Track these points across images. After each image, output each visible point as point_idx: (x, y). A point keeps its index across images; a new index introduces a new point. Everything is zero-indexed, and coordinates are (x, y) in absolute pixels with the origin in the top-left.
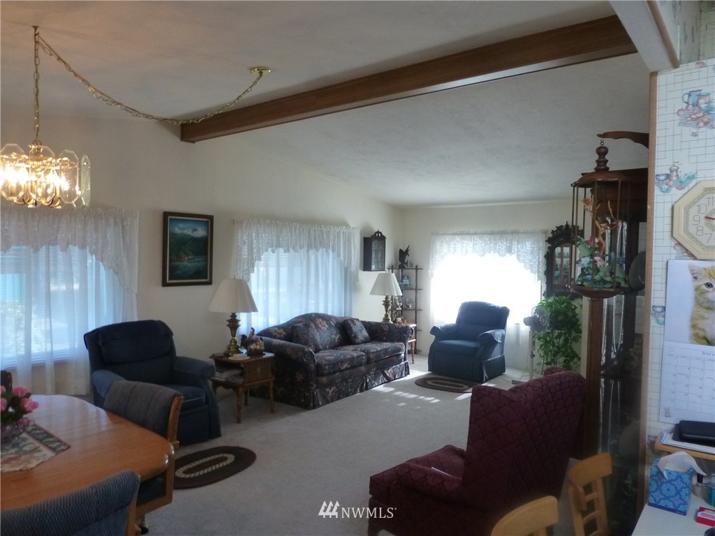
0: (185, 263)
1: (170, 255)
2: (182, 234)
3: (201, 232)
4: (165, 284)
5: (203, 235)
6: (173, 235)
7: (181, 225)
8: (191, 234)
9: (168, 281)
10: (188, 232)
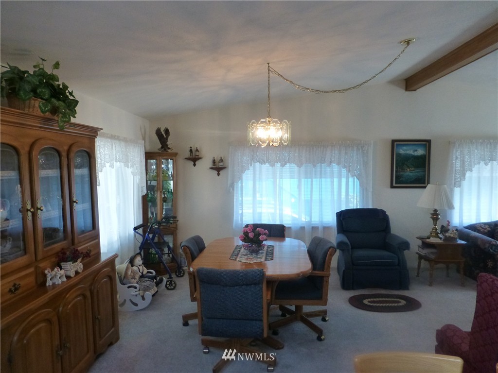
0: (408, 173)
1: (396, 168)
2: (405, 154)
3: (420, 152)
4: (392, 187)
5: (422, 154)
6: (399, 155)
7: (405, 148)
8: (413, 154)
9: (394, 185)
10: (411, 152)
